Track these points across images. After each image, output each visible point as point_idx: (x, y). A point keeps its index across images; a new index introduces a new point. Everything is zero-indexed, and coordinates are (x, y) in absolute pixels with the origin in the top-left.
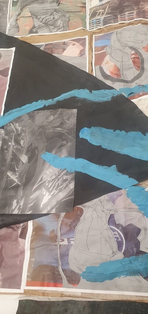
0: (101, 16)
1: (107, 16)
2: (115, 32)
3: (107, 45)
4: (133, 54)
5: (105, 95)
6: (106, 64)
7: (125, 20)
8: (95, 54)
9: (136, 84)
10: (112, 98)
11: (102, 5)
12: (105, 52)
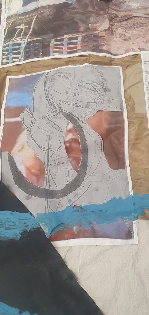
0: (22, 39)
1: (32, 40)
2: (44, 76)
3: (27, 107)
4: (70, 131)
5: (12, 224)
6: (19, 151)
7: (62, 53)
8: (5, 123)
9: (70, 201)
10: (22, 234)
11: (27, 13)
12: (21, 122)
